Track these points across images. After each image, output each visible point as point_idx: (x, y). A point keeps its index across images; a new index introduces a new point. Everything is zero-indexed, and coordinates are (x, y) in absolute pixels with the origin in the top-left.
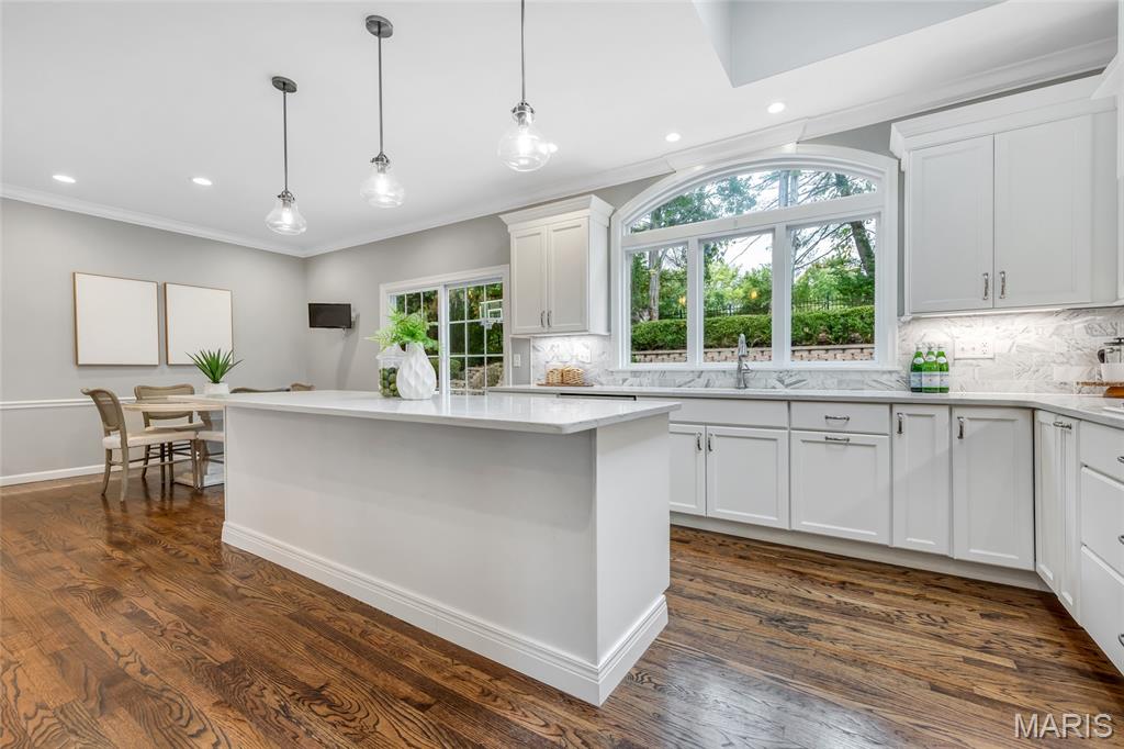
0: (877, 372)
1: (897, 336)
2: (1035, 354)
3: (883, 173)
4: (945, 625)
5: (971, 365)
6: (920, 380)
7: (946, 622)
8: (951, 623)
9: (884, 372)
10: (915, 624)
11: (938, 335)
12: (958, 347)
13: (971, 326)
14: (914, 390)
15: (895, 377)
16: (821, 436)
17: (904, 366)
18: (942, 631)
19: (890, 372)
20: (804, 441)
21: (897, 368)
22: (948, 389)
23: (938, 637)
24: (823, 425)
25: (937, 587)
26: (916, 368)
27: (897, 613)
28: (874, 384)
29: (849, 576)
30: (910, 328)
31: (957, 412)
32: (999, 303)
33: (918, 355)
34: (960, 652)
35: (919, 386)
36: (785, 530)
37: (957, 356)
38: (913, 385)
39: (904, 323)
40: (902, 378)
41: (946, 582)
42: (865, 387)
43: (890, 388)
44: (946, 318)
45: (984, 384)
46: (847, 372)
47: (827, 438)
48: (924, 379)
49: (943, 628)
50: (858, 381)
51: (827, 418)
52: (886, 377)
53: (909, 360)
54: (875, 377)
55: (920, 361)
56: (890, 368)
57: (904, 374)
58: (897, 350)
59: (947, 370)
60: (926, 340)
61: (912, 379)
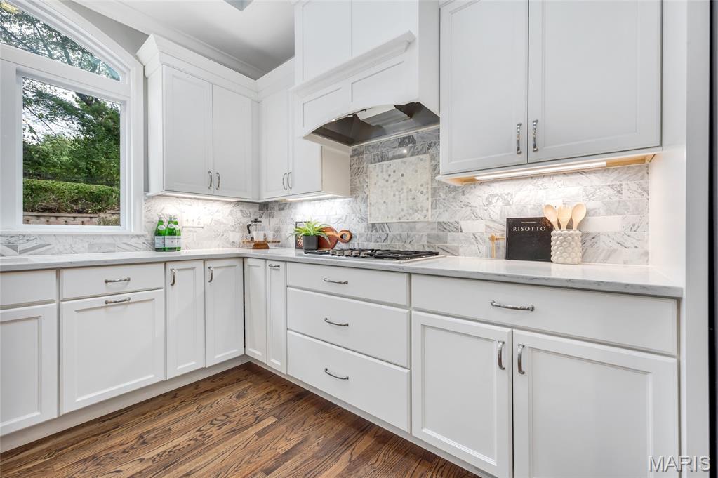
0: (128, 236)
1: (143, 207)
2: (222, 225)
3: (129, 70)
4: (229, 419)
5: (191, 231)
6: (164, 242)
7: (228, 417)
8: (230, 415)
9: (133, 236)
10: (215, 432)
11: (172, 208)
12: (184, 219)
13: (191, 205)
14: (158, 250)
15: (142, 240)
16: (100, 301)
17: (149, 232)
18: (233, 425)
19: (138, 236)
20: (78, 311)
21: (143, 233)
22: (180, 248)
23: (234, 431)
24: (103, 289)
25: (201, 394)
26: (158, 233)
27: (199, 433)
28: (126, 247)
29: (139, 427)
30: (153, 202)
31: (209, 264)
32: (216, 192)
33: (161, 222)
34: (252, 431)
35: (162, 247)
36: (54, 419)
37: (184, 225)
38: (157, 246)
39: (149, 197)
40: (147, 240)
41: (203, 387)
42: (116, 249)
43: (138, 249)
44: (177, 197)
45: (198, 244)
46: (100, 236)
47: (106, 303)
48: (167, 241)
49: (230, 422)
50: (109, 244)
51: (106, 282)
52: (135, 240)
53: (152, 227)
54: (125, 240)
55: (162, 227)
56: (138, 233)
57: (149, 237)
58: (143, 218)
59: (180, 235)
60: (165, 212)
61: (157, 241)
